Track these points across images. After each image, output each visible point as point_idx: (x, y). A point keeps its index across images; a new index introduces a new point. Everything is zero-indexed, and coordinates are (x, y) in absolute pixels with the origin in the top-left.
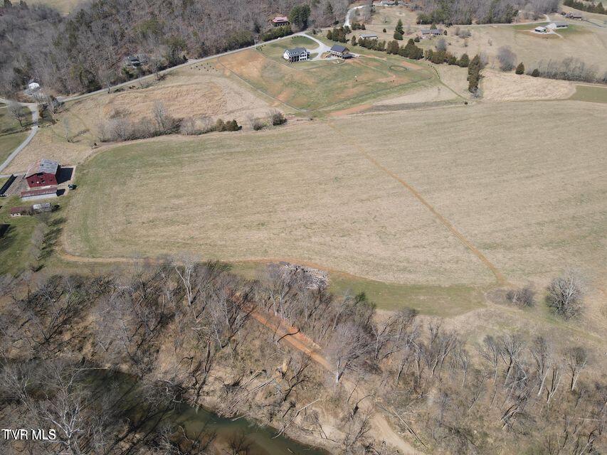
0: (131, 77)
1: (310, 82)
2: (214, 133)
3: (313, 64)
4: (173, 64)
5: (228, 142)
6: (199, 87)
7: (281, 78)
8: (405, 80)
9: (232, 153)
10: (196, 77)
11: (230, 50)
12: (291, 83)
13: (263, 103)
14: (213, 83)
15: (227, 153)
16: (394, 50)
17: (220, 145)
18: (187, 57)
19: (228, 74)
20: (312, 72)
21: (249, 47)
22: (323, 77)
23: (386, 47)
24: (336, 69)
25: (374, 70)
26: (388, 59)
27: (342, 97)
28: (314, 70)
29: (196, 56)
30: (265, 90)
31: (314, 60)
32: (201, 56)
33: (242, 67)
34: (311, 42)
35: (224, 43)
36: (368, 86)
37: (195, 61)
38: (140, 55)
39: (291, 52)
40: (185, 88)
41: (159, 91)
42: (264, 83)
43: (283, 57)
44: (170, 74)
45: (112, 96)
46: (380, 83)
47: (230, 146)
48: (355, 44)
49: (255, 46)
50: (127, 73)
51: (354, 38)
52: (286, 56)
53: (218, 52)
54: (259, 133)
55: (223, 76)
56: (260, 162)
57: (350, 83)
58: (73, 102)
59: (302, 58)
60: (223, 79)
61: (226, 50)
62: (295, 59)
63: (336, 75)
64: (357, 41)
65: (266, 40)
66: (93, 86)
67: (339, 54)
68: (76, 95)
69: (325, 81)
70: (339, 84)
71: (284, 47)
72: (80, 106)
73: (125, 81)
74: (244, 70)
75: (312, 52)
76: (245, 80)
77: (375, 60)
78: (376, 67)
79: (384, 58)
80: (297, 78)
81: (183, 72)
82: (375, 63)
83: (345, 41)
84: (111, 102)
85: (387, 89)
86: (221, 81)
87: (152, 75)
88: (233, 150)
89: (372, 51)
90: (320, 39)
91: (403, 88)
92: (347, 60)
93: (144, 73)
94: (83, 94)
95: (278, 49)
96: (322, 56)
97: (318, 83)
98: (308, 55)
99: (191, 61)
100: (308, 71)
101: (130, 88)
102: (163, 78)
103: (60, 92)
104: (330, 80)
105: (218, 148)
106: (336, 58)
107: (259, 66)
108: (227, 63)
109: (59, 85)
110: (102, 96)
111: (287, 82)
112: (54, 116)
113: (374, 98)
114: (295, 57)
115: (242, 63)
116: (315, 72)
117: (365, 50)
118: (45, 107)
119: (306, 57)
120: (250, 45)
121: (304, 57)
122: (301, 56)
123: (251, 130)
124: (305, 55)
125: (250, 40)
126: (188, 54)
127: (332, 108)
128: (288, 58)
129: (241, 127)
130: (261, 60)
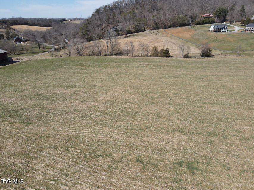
1: (232, 40)
6: (148, 39)
7: (207, 39)
10: (148, 36)
11: (173, 27)
12: (216, 41)
14: (158, 38)
22: (242, 38)
30: (194, 43)
31: (232, 32)
32: (154, 29)
33: (179, 34)
35: (170, 23)
37: (150, 31)
39: (216, 26)
42: (194, 40)
43: (208, 30)
44: (133, 35)
49: (190, 26)
53: (165, 27)
55: (166, 36)
59: (223, 30)
60: (165, 38)
61: (170, 27)
62: (218, 30)
67: (253, 29)
69: (244, 40)
75: (230, 29)
76: (181, 39)
80: (220, 38)
81: (141, 35)
86: (163, 38)
87: (123, 36)
90: (235, 25)
93: (119, 35)
95: (205, 28)
96: (238, 31)
97: (238, 41)
98: (228, 30)
99: (147, 31)
102: (128, 37)
107: (191, 34)
108: (170, 32)
114: (218, 29)
115: (180, 32)
119: (226, 30)
120: (187, 26)
121: (225, 30)
122: (223, 29)
123: (180, 57)
124: (226, 29)
125: (186, 22)
126: (147, 28)
128: (213, 30)
129: (173, 56)
130: (193, 31)
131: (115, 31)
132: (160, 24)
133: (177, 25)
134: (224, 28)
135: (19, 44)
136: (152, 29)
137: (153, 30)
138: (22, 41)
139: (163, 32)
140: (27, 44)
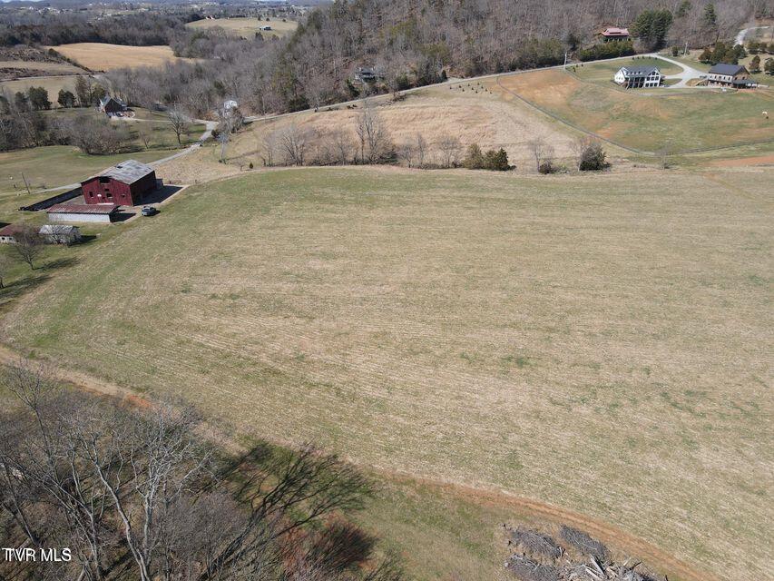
0: (355, 94)
1: (663, 115)
2: (460, 170)
3: (672, 91)
5: (482, 182)
6: (455, 109)
7: (605, 109)
9: (482, 200)
10: (455, 99)
11: (521, 68)
12: (625, 115)
13: (564, 138)
14: (481, 107)
15: (472, 198)
17: (462, 185)
18: (448, 75)
19: (509, 98)
20: (668, 100)
21: (555, 67)
22: (691, 109)
24: (720, 99)
27: (736, 138)
30: (570, 121)
31: (671, 87)
32: (471, 74)
33: (536, 91)
35: (514, 57)
37: (460, 80)
38: (378, 67)
39: (630, 72)
40: (430, 110)
41: (389, 111)
42: (571, 113)
43: (613, 81)
44: (416, 94)
45: (317, 114)
47: (483, 189)
48: (758, 72)
49: (565, 66)
50: (351, 88)
51: (757, 60)
52: (620, 77)
53: (500, 70)
54: (549, 177)
55: (502, 99)
56: (541, 220)
57: (752, 121)
59: (650, 82)
60: (499, 104)
61: (513, 68)
62: (635, 83)
63: (719, 109)
64: (761, 67)
65: (585, 59)
66: (300, 105)
67: (727, 79)
69: (695, 116)
70: (727, 121)
72: (270, 125)
73: (346, 101)
74: (538, 94)
75: (669, 77)
76: (538, 107)
80: (637, 108)
81: (436, 92)
86: (495, 106)
87: (387, 95)
88: (486, 195)
90: (684, 62)
92: (743, 91)
93: (376, 91)
94: (283, 113)
95: (606, 71)
96: (689, 83)
97: (679, 118)
98: (662, 80)
99: (452, 81)
100: (662, 99)
101: (349, 108)
102: (402, 98)
103: (254, 110)
104: (706, 115)
105: (459, 188)
106: (719, 86)
107: (566, 91)
108: (510, 84)
109: (254, 100)
110: (303, 115)
111: (615, 114)
114: (637, 79)
115: (537, 86)
116: (675, 101)
119: (658, 82)
120: (556, 65)
121: (654, 82)
122: (648, 79)
123: (532, 171)
124: (657, 78)
125: (556, 55)
126: (451, 70)
127: (714, 153)
128: (622, 81)
129: (514, 167)
130: (571, 83)
131: (366, 80)
132: (487, 58)
133: (532, 62)
134: (651, 76)
135: (114, 118)
136: (463, 73)
137: (467, 76)
138: (121, 109)
139: (493, 83)
140: (139, 120)
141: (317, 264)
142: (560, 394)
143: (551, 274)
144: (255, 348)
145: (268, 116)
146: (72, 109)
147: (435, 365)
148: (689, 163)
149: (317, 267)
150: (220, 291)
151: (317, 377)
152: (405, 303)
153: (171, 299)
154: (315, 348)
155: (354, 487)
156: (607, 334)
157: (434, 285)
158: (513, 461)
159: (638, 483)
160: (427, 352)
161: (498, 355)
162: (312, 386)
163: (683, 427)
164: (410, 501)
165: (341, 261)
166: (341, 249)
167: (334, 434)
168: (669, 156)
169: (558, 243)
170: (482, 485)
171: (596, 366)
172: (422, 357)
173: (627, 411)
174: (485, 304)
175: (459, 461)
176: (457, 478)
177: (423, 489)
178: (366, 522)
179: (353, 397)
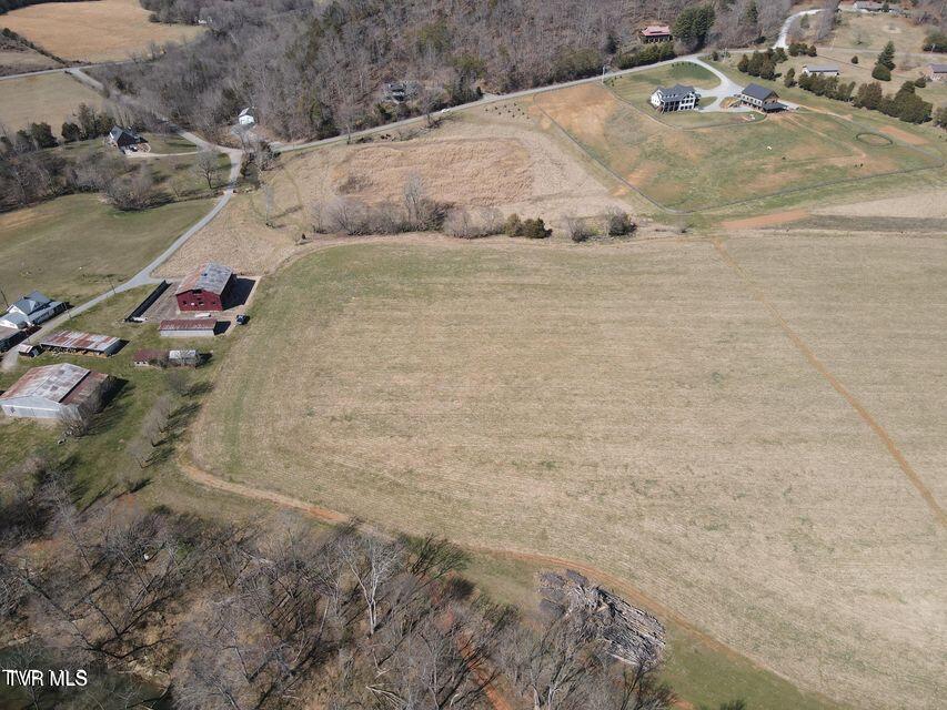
0: (387, 117)
1: (693, 152)
2: (501, 238)
3: (703, 118)
4: (457, 101)
7: (640, 140)
8: (886, 165)
10: (492, 127)
12: (657, 153)
13: (598, 186)
14: (518, 140)
16: (871, 100)
18: (483, 91)
19: (546, 124)
20: (698, 135)
21: (592, 79)
22: (718, 145)
23: (855, 93)
24: (747, 131)
25: (822, 139)
26: (856, 118)
27: (750, 189)
28: (704, 131)
29: (499, 88)
30: (605, 161)
31: (707, 109)
32: (506, 90)
33: (573, 115)
34: (705, 75)
35: (550, 68)
36: (807, 171)
37: (496, 98)
38: (408, 82)
39: (665, 92)
40: (468, 146)
41: (426, 149)
42: (607, 148)
43: (649, 101)
44: (451, 118)
45: (351, 148)
46: (832, 167)
47: (524, 272)
48: (792, 84)
49: (603, 77)
50: (383, 111)
51: (792, 72)
52: (656, 100)
53: (537, 85)
54: (581, 248)
55: (539, 128)
57: (770, 163)
58: (293, 154)
59: (684, 105)
60: (536, 135)
61: (550, 82)
62: (670, 106)
63: (745, 144)
64: (796, 78)
65: (624, 67)
66: (328, 129)
67: (758, 102)
68: (300, 141)
69: (720, 155)
70: (748, 163)
71: (655, 82)
72: (300, 162)
73: (377, 125)
74: (575, 119)
75: (704, 94)
76: (575, 139)
77: (827, 118)
78: (828, 133)
79: (847, 114)
80: (669, 143)
81: (471, 115)
82: (828, 126)
83: (772, 76)
84: (347, 160)
85: (846, 182)
86: (533, 138)
87: (421, 118)
88: (526, 280)
89: (824, 99)
90: (722, 69)
91: (880, 183)
92: (772, 116)
93: (408, 114)
94: (311, 140)
95: (644, 84)
96: (723, 104)
97: (706, 157)
98: (697, 100)
99: (488, 98)
100: (693, 133)
101: (383, 138)
102: (436, 124)
103: (278, 134)
104: (731, 153)
105: (500, 271)
106: (750, 109)
107: (604, 114)
108: (548, 105)
109: (278, 125)
110: (336, 147)
111: (648, 149)
112: (261, 175)
113: (816, 197)
114: (672, 103)
115: (574, 108)
116: (705, 135)
117: (811, 96)
118: (252, 157)
119: (693, 104)
120: (595, 76)
121: (689, 104)
122: (683, 102)
124: (691, 101)
125: (595, 66)
126: (486, 85)
127: (728, 211)
128: (658, 104)
129: (550, 231)
130: (608, 103)
131: (396, 98)
134: (685, 99)
135: (129, 153)
137: (503, 92)
138: (132, 141)
139: (530, 104)
140: (157, 155)
141: (400, 379)
142: (573, 488)
143: (574, 382)
144: (379, 465)
145: (296, 145)
146: (79, 143)
147: (496, 471)
148: (703, 223)
149: (402, 383)
150: (337, 413)
151: (424, 486)
152: (472, 418)
153: (303, 423)
154: (418, 464)
155: (459, 557)
156: (606, 438)
157: (490, 398)
158: (544, 536)
159: (608, 543)
160: (491, 462)
161: (536, 460)
162: (422, 493)
163: (639, 505)
164: (490, 562)
165: (418, 375)
166: (415, 360)
167: (443, 525)
168: (688, 214)
169: (581, 344)
170: (528, 551)
171: (596, 465)
172: (489, 466)
173: (609, 498)
174: (526, 417)
175: (515, 538)
176: (514, 548)
177: (496, 555)
178: (469, 575)
179: (449, 500)
